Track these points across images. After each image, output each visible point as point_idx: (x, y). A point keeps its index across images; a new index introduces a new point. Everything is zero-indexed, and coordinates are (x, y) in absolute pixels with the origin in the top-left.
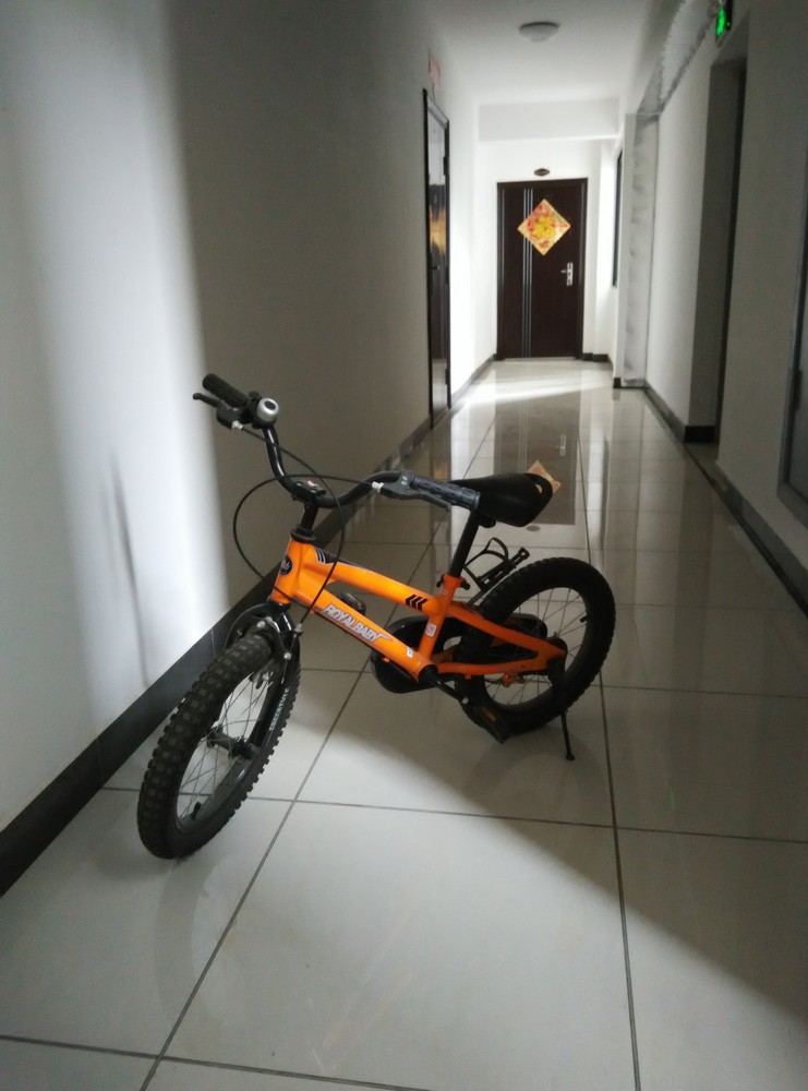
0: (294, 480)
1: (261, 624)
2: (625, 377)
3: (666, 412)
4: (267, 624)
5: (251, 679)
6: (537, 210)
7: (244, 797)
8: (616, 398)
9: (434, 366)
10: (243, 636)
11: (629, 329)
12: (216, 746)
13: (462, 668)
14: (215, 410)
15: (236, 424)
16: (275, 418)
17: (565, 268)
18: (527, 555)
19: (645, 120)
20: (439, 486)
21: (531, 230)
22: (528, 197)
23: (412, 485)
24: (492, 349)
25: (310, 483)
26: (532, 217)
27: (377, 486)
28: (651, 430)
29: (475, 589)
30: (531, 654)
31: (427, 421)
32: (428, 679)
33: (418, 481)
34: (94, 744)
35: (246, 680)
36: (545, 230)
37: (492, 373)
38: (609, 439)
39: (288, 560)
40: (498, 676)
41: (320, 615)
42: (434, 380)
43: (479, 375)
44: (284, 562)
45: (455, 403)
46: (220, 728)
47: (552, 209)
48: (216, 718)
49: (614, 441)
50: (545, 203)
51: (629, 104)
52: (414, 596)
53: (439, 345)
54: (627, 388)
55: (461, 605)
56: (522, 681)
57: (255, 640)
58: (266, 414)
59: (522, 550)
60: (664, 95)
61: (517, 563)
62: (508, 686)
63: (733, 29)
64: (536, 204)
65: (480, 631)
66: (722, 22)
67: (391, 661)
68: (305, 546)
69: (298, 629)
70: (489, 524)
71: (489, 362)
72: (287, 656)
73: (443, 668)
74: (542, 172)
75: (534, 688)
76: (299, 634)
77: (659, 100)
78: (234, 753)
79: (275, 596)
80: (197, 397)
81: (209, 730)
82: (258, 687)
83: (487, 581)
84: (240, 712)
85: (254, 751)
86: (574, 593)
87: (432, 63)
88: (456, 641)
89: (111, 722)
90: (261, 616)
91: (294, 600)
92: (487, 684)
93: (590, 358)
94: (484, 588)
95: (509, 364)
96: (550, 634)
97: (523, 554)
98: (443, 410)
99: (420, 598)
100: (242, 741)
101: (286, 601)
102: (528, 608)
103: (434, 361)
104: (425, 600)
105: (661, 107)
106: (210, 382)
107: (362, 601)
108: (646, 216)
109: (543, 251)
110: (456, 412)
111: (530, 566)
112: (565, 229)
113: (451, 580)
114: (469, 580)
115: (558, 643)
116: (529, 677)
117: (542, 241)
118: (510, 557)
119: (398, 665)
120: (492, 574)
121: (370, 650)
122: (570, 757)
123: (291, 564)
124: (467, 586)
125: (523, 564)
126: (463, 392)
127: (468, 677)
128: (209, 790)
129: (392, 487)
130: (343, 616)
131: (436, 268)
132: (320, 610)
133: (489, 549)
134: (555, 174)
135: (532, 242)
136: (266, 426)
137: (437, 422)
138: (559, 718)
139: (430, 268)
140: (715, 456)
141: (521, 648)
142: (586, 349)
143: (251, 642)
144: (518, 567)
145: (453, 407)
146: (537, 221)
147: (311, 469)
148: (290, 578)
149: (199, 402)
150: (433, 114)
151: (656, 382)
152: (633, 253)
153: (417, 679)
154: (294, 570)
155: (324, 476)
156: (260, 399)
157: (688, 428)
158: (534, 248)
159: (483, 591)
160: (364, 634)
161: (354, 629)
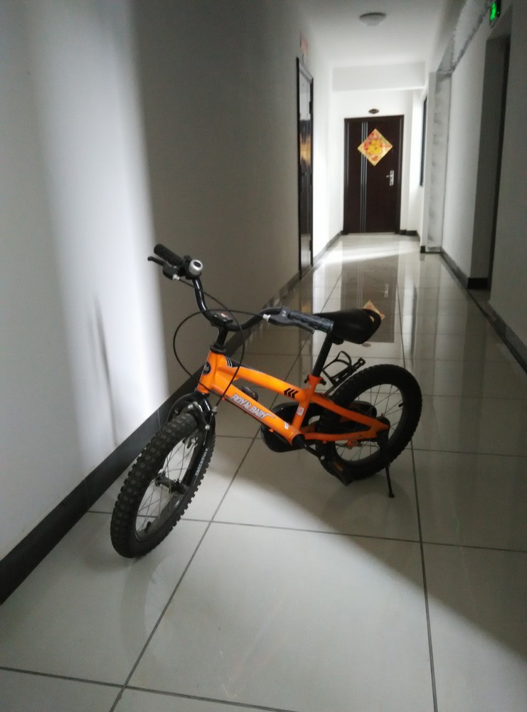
0: (212, 313)
1: (190, 407)
2: (428, 246)
3: (455, 268)
4: (194, 406)
5: (184, 442)
6: (370, 136)
7: (179, 519)
8: (422, 259)
9: (302, 239)
10: (177, 415)
11: (431, 214)
12: (161, 485)
13: (320, 436)
14: (162, 267)
15: (175, 277)
16: (200, 273)
17: (389, 174)
18: (364, 362)
19: (442, 76)
20: (306, 317)
21: (367, 149)
22: (365, 127)
23: (289, 316)
24: (340, 227)
25: (223, 315)
26: (367, 141)
27: (267, 317)
28: (445, 280)
29: (329, 385)
30: (366, 428)
31: (297, 275)
32: (298, 443)
33: (292, 314)
34: (83, 482)
35: (181, 443)
36: (375, 150)
37: (340, 243)
38: (418, 286)
39: (208, 365)
40: (344, 442)
42: (302, 248)
43: (331, 245)
44: (205, 366)
45: (316, 263)
46: (164, 473)
47: (380, 136)
48: (161, 467)
49: (420, 288)
50: (376, 131)
51: (432, 65)
52: (289, 389)
53: (305, 225)
54: (429, 253)
55: (320, 395)
56: (360, 445)
57: (186, 417)
58: (194, 270)
59: (361, 359)
60: (455, 60)
61: (358, 367)
62: (351, 448)
63: (502, 15)
64: (370, 132)
65: (332, 412)
66: (494, 11)
67: (274, 431)
68: (219, 356)
69: (215, 409)
70: (339, 342)
71: (338, 236)
72: (207, 427)
73: (309, 436)
74: (374, 111)
75: (367, 450)
76: (215, 413)
77: (452, 64)
78: (172, 490)
79: (199, 388)
80: (150, 259)
81: (156, 474)
82: (188, 447)
83: (337, 380)
84: (177, 463)
85: (185, 489)
86: (395, 388)
87: (302, 41)
88: (316, 419)
89: (93, 469)
90: (191, 401)
91: (212, 391)
92: (337, 447)
93: (405, 233)
94: (335, 384)
95: (351, 237)
96: (379, 415)
97: (361, 362)
98: (308, 267)
99: (293, 390)
100: (178, 482)
101: (206, 392)
102: (364, 397)
103: (302, 235)
104: (297, 392)
105: (453, 68)
106: (159, 249)
107: (255, 392)
108: (443, 140)
109: (374, 163)
110: (316, 268)
111: (365, 370)
112: (389, 149)
113: (314, 379)
114: (326, 379)
115: (384, 420)
116: (365, 443)
117: (373, 156)
118: (353, 364)
119: (280, 435)
120: (341, 375)
121: (260, 424)
122: (391, 495)
123: (210, 368)
124: (324, 383)
125: (362, 368)
126: (321, 256)
127: (325, 442)
128: (156, 514)
129: (276, 318)
130: (243, 402)
131: (304, 174)
132: (228, 397)
133: (339, 358)
134: (383, 112)
135: (367, 157)
136: (195, 278)
137: (304, 275)
138: (384, 470)
139: (300, 174)
140: (488, 298)
141: (359, 424)
142: (402, 227)
143: (184, 418)
144: (358, 371)
145: (315, 265)
146: (370, 143)
147: (224, 306)
148: (209, 377)
149: (152, 262)
150: (303, 74)
151: (448, 248)
152: (434, 164)
153: (291, 443)
154: (212, 371)
155: (233, 311)
156: (191, 260)
157: (470, 280)
158: (368, 161)
159: (335, 386)
160: (257, 414)
161: (250, 410)
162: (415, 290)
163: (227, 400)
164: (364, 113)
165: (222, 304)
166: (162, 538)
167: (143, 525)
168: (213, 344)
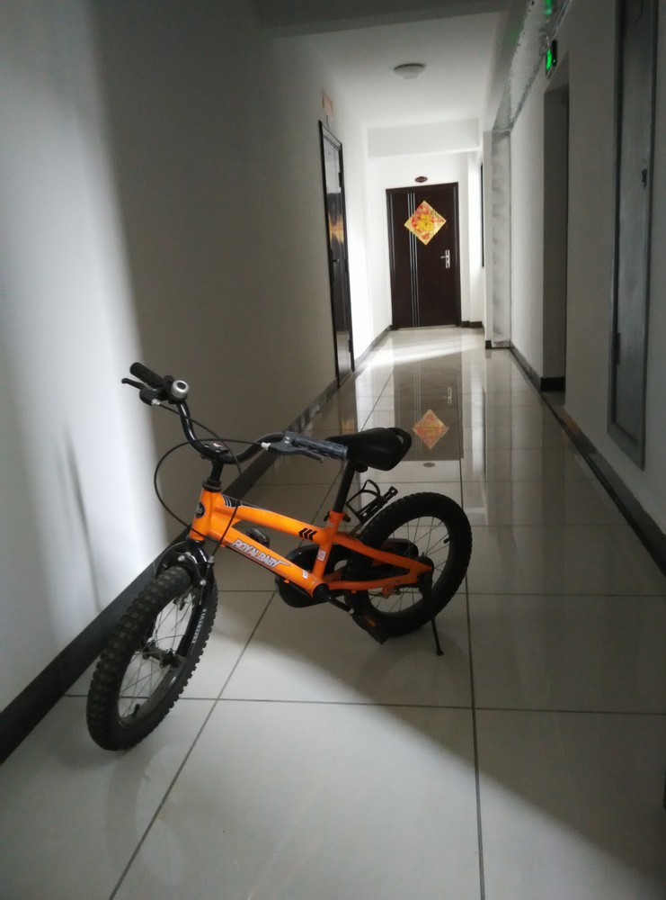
0: (203, 443)
1: (181, 558)
2: (495, 340)
3: (528, 369)
4: (186, 557)
5: (175, 602)
6: (419, 209)
7: (176, 698)
8: (488, 356)
9: (338, 337)
10: (167, 569)
11: (496, 302)
12: (151, 658)
13: (350, 586)
14: (138, 390)
15: (155, 402)
16: (186, 396)
17: (444, 255)
18: (396, 492)
19: (499, 135)
20: (315, 443)
21: (415, 226)
22: (411, 199)
23: (294, 443)
24: (389, 321)
25: (215, 445)
26: (415, 215)
27: (266, 445)
28: (517, 382)
29: (355, 521)
30: (404, 571)
31: (334, 382)
32: (320, 595)
33: (298, 439)
34: (56, 659)
35: (171, 604)
36: (427, 226)
37: (390, 341)
38: (486, 391)
39: (202, 506)
40: (380, 590)
41: (230, 548)
42: (338, 348)
43: (378, 343)
44: (198, 508)
45: (358, 367)
46: (153, 643)
47: (431, 208)
48: (150, 635)
49: (488, 392)
50: (425, 203)
51: (486, 123)
52: (306, 529)
53: (341, 320)
54: (496, 348)
55: (345, 534)
56: (398, 593)
57: (177, 571)
58: (178, 393)
59: (392, 488)
60: (513, 116)
61: (389, 498)
62: (387, 597)
64: (418, 204)
65: (361, 554)
66: (549, 59)
67: (290, 582)
68: (214, 494)
69: (211, 561)
71: (386, 332)
72: (203, 582)
73: (334, 586)
74: (421, 179)
75: (410, 598)
76: (212, 565)
77: (509, 120)
78: (164, 664)
79: (192, 535)
80: (125, 381)
81: (143, 644)
82: (181, 609)
83: (365, 515)
84: (170, 626)
85: (183, 660)
86: (437, 521)
87: (326, 100)
88: (341, 564)
89: (69, 642)
90: (182, 551)
91: (208, 538)
92: (370, 597)
93: (467, 325)
94: (363, 520)
95: (403, 332)
96: (420, 554)
97: (393, 491)
98: (348, 372)
99: (310, 531)
100: (171, 652)
101: (201, 539)
102: (400, 533)
103: (338, 333)
104: (315, 532)
105: (511, 125)
106: (136, 369)
107: (265, 536)
108: (504, 211)
109: (426, 242)
110: (359, 374)
111: (399, 501)
112: (442, 224)
113: (335, 516)
114: (351, 515)
115: (427, 561)
116: (405, 589)
117: (424, 234)
118: (382, 494)
119: (297, 586)
120: (371, 508)
121: (275, 575)
122: (440, 653)
123: (204, 509)
124: (347, 519)
125: (394, 499)
126: (364, 357)
127: (354, 592)
128: (146, 693)
129: (278, 446)
130: (249, 548)
131: (336, 261)
132: (229, 544)
133: (365, 489)
134: (432, 180)
135: (416, 235)
136: (180, 401)
137: (343, 382)
138: (430, 622)
139: (331, 261)
140: (563, 403)
141: (397, 568)
142: (464, 318)
143: (174, 573)
144: (390, 502)
145: (357, 370)
146: (419, 218)
147: (215, 435)
148: (204, 520)
149: (127, 385)
150: (328, 140)
151: (518, 343)
152: (495, 241)
153: (312, 595)
154: (207, 513)
155: (225, 440)
156: (174, 380)
157: (543, 380)
158: (418, 240)
159: (363, 522)
160: (267, 562)
161: (258, 558)
162: (484, 394)
163: (229, 547)
164: (410, 182)
165: (211, 432)
166: (156, 725)
167: (130, 707)
168: (206, 480)
